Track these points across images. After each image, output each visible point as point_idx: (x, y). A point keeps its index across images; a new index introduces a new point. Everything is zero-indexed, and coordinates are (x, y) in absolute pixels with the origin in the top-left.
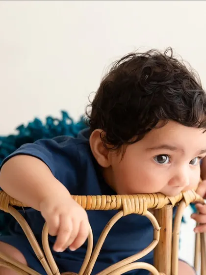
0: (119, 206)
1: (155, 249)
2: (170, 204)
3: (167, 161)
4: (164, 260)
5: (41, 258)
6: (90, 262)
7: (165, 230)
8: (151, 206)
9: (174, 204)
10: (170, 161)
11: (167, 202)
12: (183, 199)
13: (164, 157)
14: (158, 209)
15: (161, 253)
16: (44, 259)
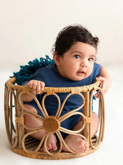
0: (70, 91)
1: (83, 107)
2: (89, 90)
3: (79, 58)
4: (87, 111)
5: (42, 111)
6: (59, 111)
7: (87, 100)
8: (82, 91)
9: (90, 91)
10: (80, 58)
11: (88, 90)
12: (93, 89)
13: (78, 56)
14: (84, 92)
15: (85, 109)
16: (43, 111)
